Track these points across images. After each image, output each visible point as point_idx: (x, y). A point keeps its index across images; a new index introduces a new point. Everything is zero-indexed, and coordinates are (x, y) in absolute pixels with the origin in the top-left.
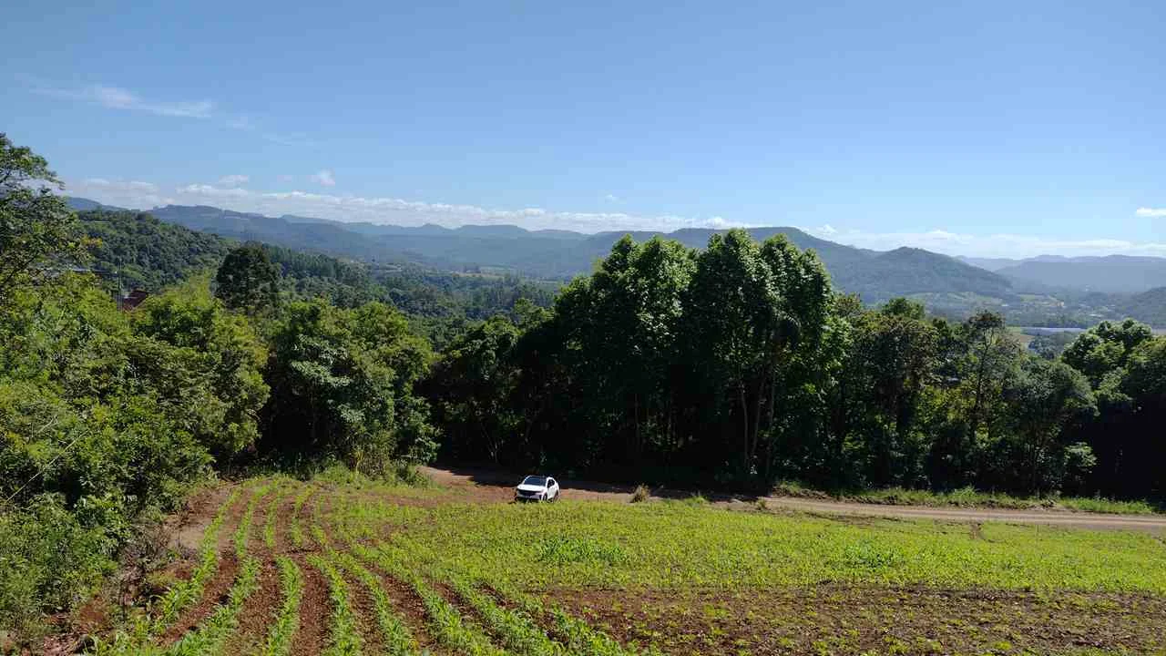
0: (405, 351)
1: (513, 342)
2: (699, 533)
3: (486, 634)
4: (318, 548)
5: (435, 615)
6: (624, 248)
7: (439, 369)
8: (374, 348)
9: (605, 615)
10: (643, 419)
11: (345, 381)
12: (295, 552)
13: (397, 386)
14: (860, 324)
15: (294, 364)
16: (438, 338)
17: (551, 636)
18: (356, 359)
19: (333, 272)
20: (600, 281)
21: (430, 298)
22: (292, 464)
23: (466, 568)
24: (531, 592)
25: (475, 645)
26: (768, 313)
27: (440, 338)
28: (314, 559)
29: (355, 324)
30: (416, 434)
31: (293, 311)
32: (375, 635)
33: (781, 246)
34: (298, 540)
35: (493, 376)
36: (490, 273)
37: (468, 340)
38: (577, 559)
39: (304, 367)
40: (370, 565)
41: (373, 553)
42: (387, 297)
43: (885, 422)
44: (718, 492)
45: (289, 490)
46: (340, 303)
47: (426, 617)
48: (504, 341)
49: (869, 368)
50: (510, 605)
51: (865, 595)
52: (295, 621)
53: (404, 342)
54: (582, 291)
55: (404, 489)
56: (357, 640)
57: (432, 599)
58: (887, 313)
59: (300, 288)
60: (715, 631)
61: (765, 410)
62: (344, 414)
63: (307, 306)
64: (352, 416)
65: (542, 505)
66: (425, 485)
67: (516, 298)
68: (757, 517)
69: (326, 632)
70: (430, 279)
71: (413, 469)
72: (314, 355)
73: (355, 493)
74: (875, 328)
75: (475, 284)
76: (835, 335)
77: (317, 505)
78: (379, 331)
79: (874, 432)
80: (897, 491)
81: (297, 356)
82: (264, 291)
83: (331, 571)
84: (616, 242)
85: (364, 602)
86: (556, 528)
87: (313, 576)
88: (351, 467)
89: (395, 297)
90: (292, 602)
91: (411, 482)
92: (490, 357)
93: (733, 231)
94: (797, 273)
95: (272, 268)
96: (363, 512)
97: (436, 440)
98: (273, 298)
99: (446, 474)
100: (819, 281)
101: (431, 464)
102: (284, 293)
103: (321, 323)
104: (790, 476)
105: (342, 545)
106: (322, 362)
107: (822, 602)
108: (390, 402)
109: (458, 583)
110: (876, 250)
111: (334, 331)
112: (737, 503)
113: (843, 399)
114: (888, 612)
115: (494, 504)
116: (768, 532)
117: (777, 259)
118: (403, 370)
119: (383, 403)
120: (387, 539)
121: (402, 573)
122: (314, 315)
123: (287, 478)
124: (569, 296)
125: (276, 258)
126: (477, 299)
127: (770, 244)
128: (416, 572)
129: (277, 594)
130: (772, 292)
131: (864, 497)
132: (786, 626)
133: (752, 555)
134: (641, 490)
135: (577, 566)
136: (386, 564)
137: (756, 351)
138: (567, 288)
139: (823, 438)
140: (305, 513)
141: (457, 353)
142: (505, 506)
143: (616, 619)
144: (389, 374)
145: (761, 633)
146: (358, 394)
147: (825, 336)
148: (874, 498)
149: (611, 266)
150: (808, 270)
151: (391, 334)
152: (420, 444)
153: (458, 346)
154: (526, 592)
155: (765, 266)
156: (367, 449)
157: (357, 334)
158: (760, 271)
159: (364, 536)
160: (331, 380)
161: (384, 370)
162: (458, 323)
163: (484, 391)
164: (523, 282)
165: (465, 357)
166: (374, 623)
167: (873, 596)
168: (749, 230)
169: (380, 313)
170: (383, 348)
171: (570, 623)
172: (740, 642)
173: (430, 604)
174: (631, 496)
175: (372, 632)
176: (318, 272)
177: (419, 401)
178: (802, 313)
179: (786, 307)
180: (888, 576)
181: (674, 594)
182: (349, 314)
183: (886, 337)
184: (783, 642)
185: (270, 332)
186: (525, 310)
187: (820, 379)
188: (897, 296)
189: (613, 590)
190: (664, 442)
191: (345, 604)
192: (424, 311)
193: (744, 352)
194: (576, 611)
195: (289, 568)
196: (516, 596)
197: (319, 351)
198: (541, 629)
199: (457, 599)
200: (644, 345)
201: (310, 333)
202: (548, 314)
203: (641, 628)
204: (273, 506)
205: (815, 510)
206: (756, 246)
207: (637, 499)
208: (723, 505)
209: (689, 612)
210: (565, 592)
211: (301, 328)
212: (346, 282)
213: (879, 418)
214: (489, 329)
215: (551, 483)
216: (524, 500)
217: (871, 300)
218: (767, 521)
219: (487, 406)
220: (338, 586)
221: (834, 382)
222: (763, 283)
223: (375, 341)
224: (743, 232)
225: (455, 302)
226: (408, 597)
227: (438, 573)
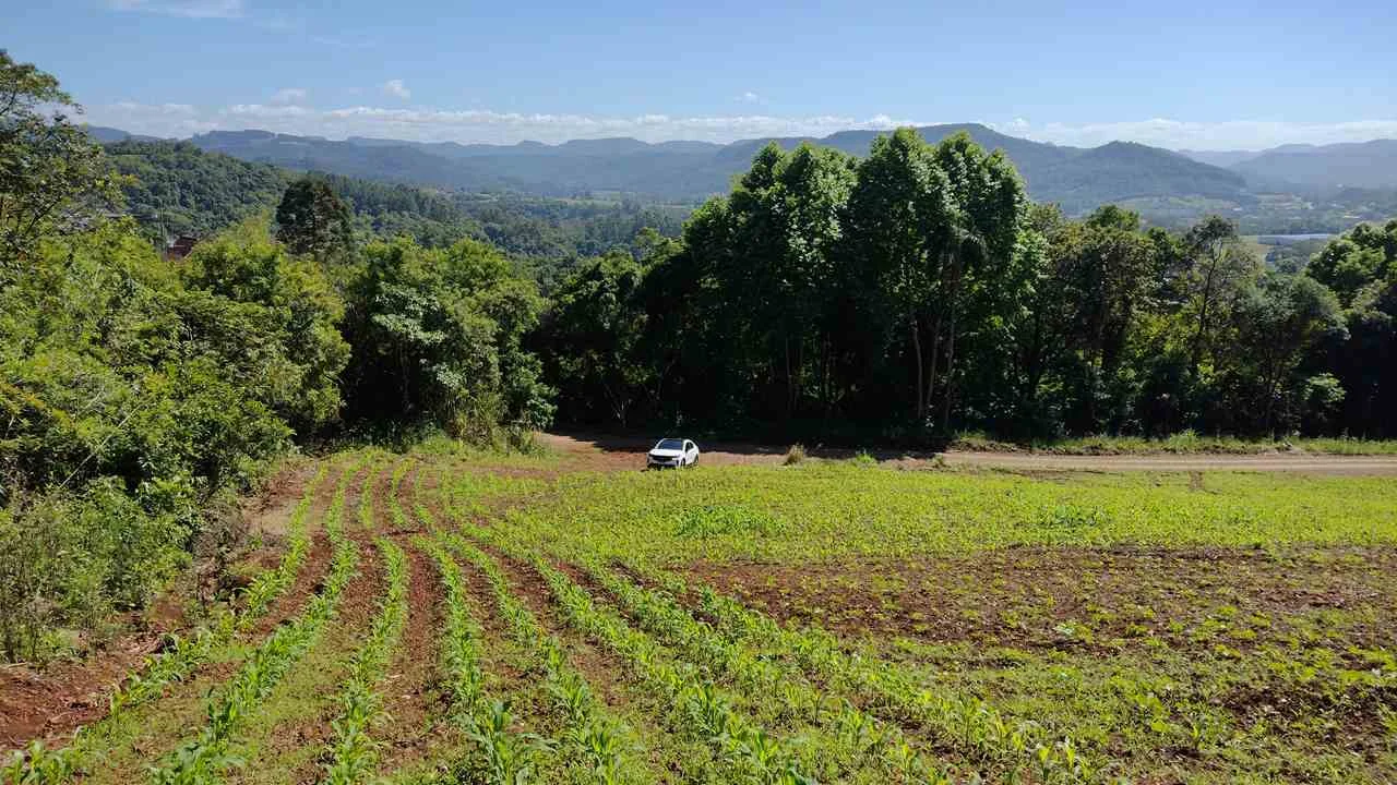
0: (507, 297)
1: (637, 282)
2: (865, 497)
3: (621, 616)
4: (423, 529)
5: (563, 598)
6: (769, 159)
7: (549, 319)
8: (470, 295)
9: (758, 593)
10: (795, 365)
11: (439, 336)
12: (397, 533)
13: (500, 341)
14: (1059, 240)
15: (377, 318)
16: (546, 280)
17: (697, 616)
18: (450, 309)
19: (415, 207)
20: (740, 202)
21: (533, 232)
22: (385, 435)
23: (595, 547)
24: (672, 569)
25: (610, 629)
26: (945, 232)
27: (549, 281)
28: (418, 541)
29: (445, 267)
30: (529, 396)
31: (371, 254)
32: (496, 623)
33: (961, 146)
34: (398, 520)
35: (614, 323)
36: (604, 199)
37: (582, 282)
38: (724, 531)
39: (389, 321)
40: (483, 546)
41: (486, 533)
42: (483, 234)
43: (1088, 359)
44: (887, 448)
45: (384, 465)
46: (426, 242)
47: (552, 600)
48: (625, 281)
49: (1069, 294)
50: (648, 584)
51: (1063, 559)
52: (403, 609)
53: (505, 287)
54: (717, 215)
55: (517, 458)
56: (475, 627)
57: (558, 582)
58: (1093, 224)
59: (377, 225)
60: (887, 604)
61: (942, 350)
62: (441, 377)
63: (387, 248)
64: (450, 378)
65: (680, 471)
66: (542, 454)
67: (637, 229)
68: (932, 477)
69: (439, 620)
70: (532, 209)
71: (527, 437)
72: (400, 306)
73: (461, 466)
74: (1078, 244)
75: (585, 214)
76: (1028, 255)
77: (418, 481)
78: (474, 273)
79: (1074, 371)
80: (1102, 439)
81: (379, 309)
82: (334, 231)
83: (440, 553)
84: (758, 152)
85: (480, 586)
86: (696, 497)
87: (420, 560)
88: (454, 435)
89: (492, 233)
90: (397, 589)
91: (526, 451)
92: (610, 301)
93: (899, 131)
94: (981, 180)
95: (341, 203)
96: (472, 487)
97: (551, 401)
98: (345, 239)
99: (566, 440)
100: (1009, 188)
101: (548, 430)
102: (357, 234)
103: (404, 267)
104: (973, 426)
105: (451, 525)
106: (412, 315)
107: (1010, 569)
108: (494, 359)
109: (588, 562)
110: (1079, 146)
111: (421, 276)
112: (909, 461)
113: (1038, 331)
114: (1089, 576)
115: (624, 473)
116: (948, 493)
117: (956, 163)
118: (507, 321)
119: (485, 360)
120: (502, 517)
121: (521, 554)
122: (396, 257)
123: (380, 451)
124: (702, 223)
125: (345, 191)
126: (591, 231)
127: (948, 146)
128: (537, 551)
129: (379, 580)
130: (951, 206)
131: (1061, 447)
132: (969, 598)
133: (928, 519)
134: (795, 450)
135: (724, 539)
136: (502, 543)
137: (932, 280)
138: (699, 212)
139: (1014, 380)
140: (404, 490)
141: (570, 298)
142: (636, 474)
143: (772, 596)
144: (491, 326)
145: (938, 606)
146: (454, 350)
147: (1016, 257)
148: (1075, 448)
149: (753, 182)
150: (995, 175)
151: (488, 278)
152: (534, 407)
153: (571, 290)
154: (666, 569)
155: (942, 174)
156: (471, 415)
157: (450, 280)
158: (935, 180)
159: (475, 514)
160: (422, 335)
161: (485, 321)
162: (568, 262)
163: (607, 342)
164: (644, 208)
165: (581, 302)
166: (493, 610)
167: (1071, 560)
168: (921, 129)
169: (475, 252)
170: (481, 294)
171: (717, 602)
172: (916, 616)
173: (555, 585)
174: (784, 458)
175: (491, 618)
176: (398, 206)
177: (529, 357)
178: (987, 230)
179: (968, 225)
180: (1089, 536)
181: (838, 566)
182: (437, 255)
183: (1092, 255)
184: (967, 614)
185: (346, 282)
186: (648, 243)
187: (1007, 309)
188: (1104, 204)
189: (766, 564)
190: (822, 394)
191: (458, 589)
192: (527, 250)
193: (917, 283)
194: (724, 588)
195: (392, 553)
196: (653, 572)
197: (405, 301)
198: (685, 608)
199: (587, 579)
200: (793, 278)
201: (392, 280)
202: (677, 246)
203: (800, 604)
204: (367, 483)
205: (1002, 465)
206: (930, 149)
207: (791, 461)
208: (891, 464)
209: (855, 585)
210: (711, 568)
211: (382, 275)
212: (433, 216)
213: (1081, 354)
214: (606, 267)
215: (689, 447)
216: (658, 467)
217: (1075, 210)
218: (946, 480)
219: (609, 359)
220: (448, 567)
221: (1026, 312)
222: (937, 195)
223: (471, 287)
224: (912, 131)
225: (563, 236)
226: (530, 580)
227: (561, 550)
